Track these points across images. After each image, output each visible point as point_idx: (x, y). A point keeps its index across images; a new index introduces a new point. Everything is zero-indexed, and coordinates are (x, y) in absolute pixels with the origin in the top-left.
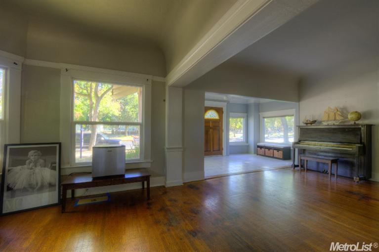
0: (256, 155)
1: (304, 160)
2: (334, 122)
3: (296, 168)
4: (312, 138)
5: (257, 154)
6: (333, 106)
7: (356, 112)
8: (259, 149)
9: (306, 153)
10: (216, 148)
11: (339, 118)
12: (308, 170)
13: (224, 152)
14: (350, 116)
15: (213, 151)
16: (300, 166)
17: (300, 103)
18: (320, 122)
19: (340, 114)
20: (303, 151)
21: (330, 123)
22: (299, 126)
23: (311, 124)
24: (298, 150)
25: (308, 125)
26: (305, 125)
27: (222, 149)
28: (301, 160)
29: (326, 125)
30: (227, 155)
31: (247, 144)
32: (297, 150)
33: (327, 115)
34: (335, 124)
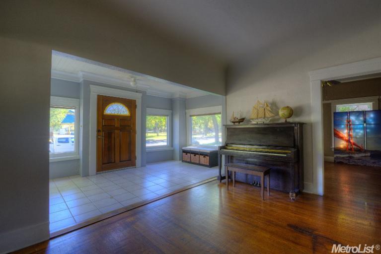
0: (181, 161)
1: (231, 172)
2: (263, 120)
3: (223, 181)
4: (240, 140)
5: (183, 161)
6: (262, 101)
7: (288, 107)
8: (184, 154)
9: (234, 161)
10: (125, 157)
11: (268, 114)
12: (236, 181)
13: (138, 161)
14: (281, 113)
15: (121, 161)
16: (227, 177)
17: (228, 97)
18: (249, 121)
19: (270, 109)
20: (230, 158)
21: (260, 121)
22: (226, 126)
23: (239, 122)
24: (226, 156)
25: (236, 123)
26: (232, 124)
27: (135, 158)
28: (228, 171)
29: (255, 125)
30: (143, 166)
31: (172, 149)
32: (223, 156)
33: (256, 111)
34: (265, 122)
